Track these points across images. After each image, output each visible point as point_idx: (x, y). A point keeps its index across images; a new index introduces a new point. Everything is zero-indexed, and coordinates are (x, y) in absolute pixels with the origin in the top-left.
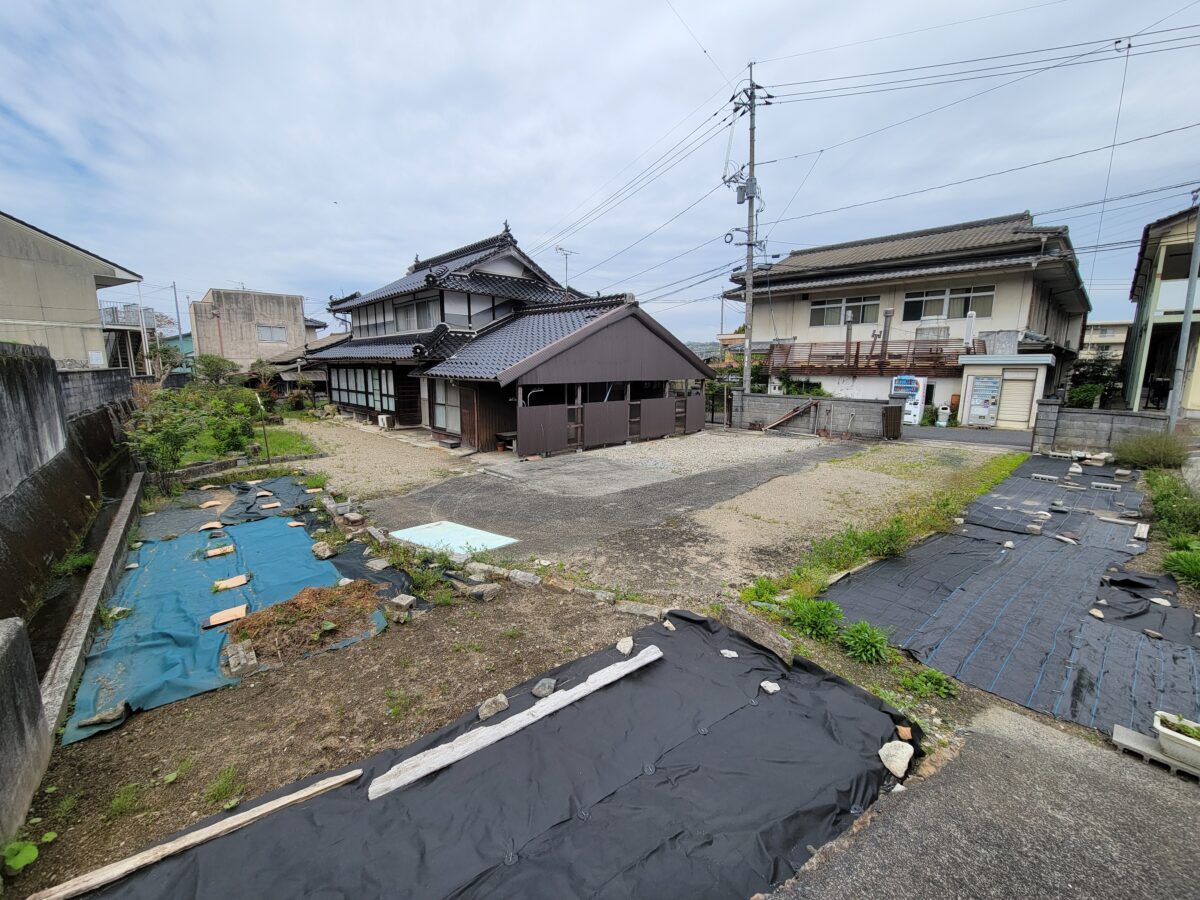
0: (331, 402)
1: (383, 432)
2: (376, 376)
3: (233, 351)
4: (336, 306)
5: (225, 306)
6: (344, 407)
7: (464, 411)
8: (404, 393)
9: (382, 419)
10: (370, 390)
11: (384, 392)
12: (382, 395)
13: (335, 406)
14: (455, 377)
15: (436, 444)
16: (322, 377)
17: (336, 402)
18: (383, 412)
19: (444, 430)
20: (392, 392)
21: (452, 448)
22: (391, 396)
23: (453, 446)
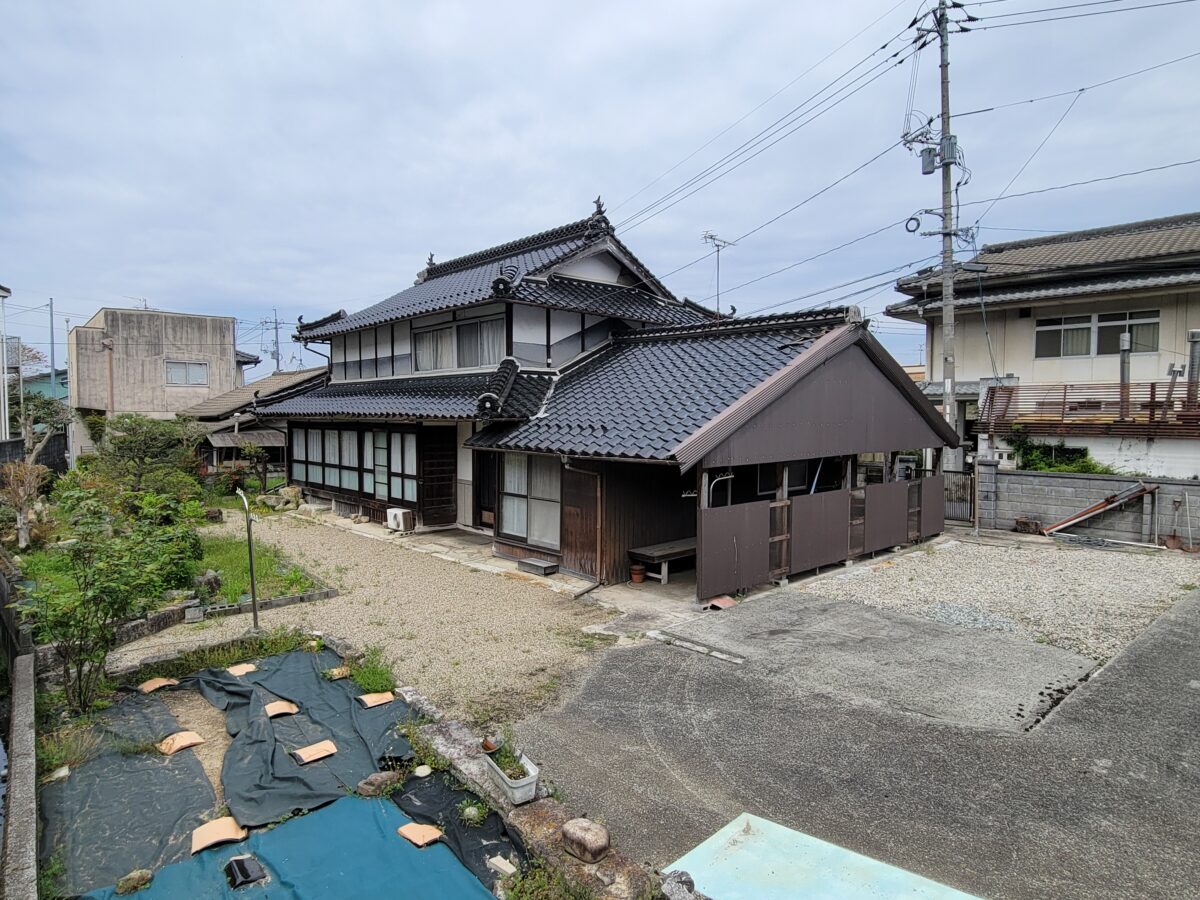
0: (291, 481)
1: (397, 539)
2: (382, 443)
3: (129, 401)
4: (307, 333)
5: (122, 333)
6: (315, 491)
7: (568, 509)
8: (432, 473)
9: (395, 515)
10: (368, 464)
11: (396, 468)
12: (390, 474)
13: (298, 489)
14: (572, 452)
15: (511, 566)
16: (277, 440)
17: (298, 483)
18: (394, 502)
19: (524, 540)
20: (411, 468)
21: (546, 575)
22: (410, 477)
23: (548, 572)
